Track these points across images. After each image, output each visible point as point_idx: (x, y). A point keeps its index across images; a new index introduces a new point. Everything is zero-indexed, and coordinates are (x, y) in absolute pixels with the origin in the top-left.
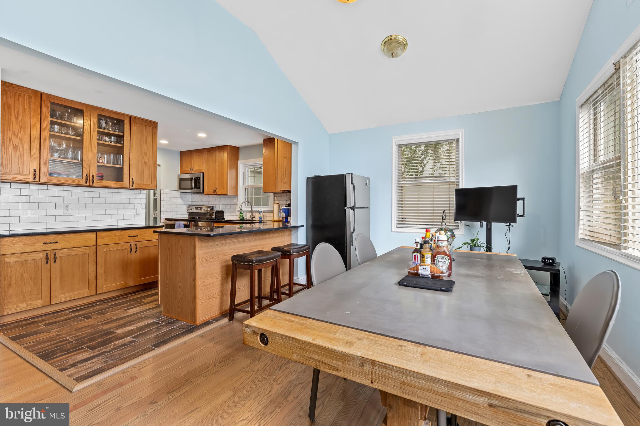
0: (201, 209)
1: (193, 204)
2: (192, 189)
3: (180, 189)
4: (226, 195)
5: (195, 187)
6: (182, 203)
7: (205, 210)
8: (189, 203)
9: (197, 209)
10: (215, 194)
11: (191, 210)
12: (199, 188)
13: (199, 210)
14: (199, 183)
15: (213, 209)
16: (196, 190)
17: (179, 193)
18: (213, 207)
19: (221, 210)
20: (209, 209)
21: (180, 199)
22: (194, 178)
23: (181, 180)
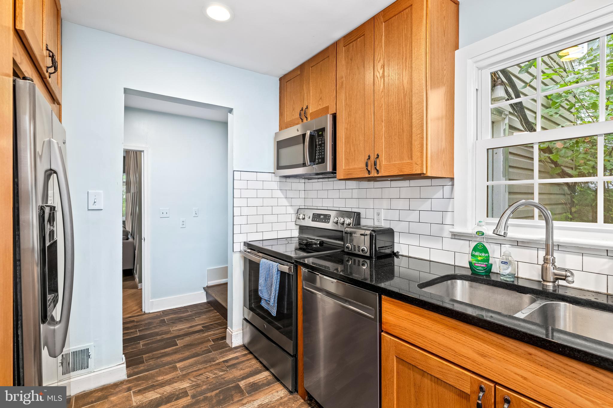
0: (326, 218)
1: (309, 203)
2: (304, 165)
3: (279, 167)
4: (421, 176)
5: (313, 160)
6: (285, 202)
7: (337, 223)
8: (300, 203)
9: (316, 217)
10: (374, 174)
11: (304, 219)
12: (323, 160)
13: (321, 221)
14: (323, 145)
15: (358, 223)
16: (316, 168)
17: (278, 179)
18: (359, 214)
19: (385, 225)
20: (348, 221)
21: (279, 194)
22: (308, 133)
23: (281, 145)
